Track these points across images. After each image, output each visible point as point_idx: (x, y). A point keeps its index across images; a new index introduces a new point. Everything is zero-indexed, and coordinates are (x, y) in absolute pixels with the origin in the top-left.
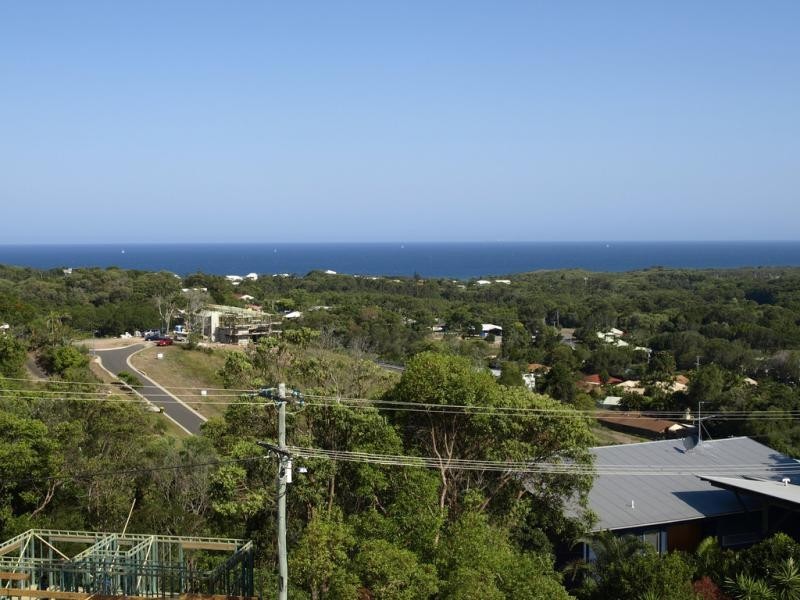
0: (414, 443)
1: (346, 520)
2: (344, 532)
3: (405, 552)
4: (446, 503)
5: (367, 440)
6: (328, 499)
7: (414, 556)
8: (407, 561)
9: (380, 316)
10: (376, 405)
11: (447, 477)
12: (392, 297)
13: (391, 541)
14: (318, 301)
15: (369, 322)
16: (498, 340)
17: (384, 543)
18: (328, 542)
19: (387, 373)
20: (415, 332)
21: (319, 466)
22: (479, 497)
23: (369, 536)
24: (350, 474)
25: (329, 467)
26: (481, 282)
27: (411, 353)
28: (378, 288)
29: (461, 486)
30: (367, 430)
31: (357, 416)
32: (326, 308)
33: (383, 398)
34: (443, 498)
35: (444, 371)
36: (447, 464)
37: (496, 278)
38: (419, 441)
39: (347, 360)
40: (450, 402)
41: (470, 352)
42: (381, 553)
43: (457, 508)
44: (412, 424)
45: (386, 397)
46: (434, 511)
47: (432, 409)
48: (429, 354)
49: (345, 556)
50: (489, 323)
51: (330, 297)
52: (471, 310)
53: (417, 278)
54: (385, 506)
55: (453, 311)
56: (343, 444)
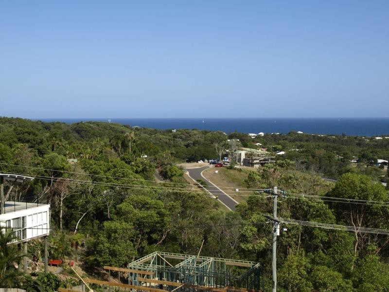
0: (342, 218)
1: (306, 255)
2: (305, 261)
3: (336, 273)
4: (358, 249)
5: (318, 216)
6: (297, 245)
7: (341, 275)
8: (337, 277)
9: (324, 154)
10: (322, 199)
11: (358, 236)
12: (331, 145)
13: (329, 267)
14: (294, 146)
15: (319, 157)
16: (386, 168)
17: (326, 268)
18: (297, 265)
19: (328, 183)
20: (342, 163)
21: (293, 228)
22: (375, 248)
23: (318, 264)
24: (308, 232)
25: (298, 229)
26: (377, 138)
27: (340, 173)
28: (323, 140)
29: (366, 241)
30: (318, 211)
31: (312, 204)
32: (297, 150)
33: (325, 195)
34: (356, 247)
35: (357, 183)
36: (358, 230)
37: (385, 136)
38: (344, 217)
39: (308, 176)
40: (360, 199)
41: (371, 173)
42: (323, 273)
43: (363, 253)
44: (341, 209)
45: (327, 195)
46: (351, 253)
47: (351, 201)
48: (349, 174)
49: (306, 273)
50: (381, 159)
51: (299, 144)
52: (372, 152)
53: (344, 135)
54: (326, 249)
55: (362, 153)
56: (305, 217)
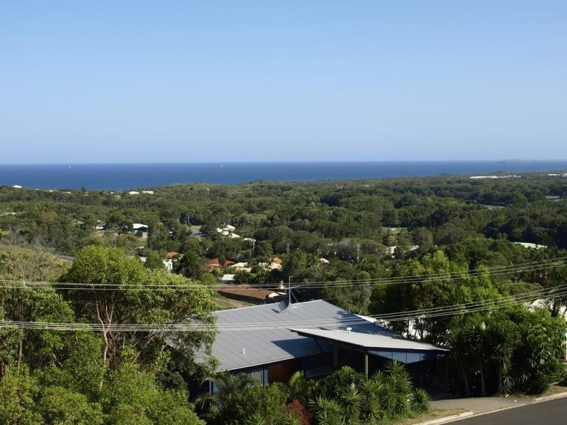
0: (83, 313)
1: (31, 374)
2: (30, 383)
3: (78, 395)
4: (108, 357)
5: (47, 313)
6: (17, 359)
7: (84, 397)
8: (79, 401)
9: (55, 219)
10: (53, 286)
11: (108, 338)
12: (66, 205)
13: (67, 387)
14: (8, 208)
15: (47, 223)
16: (145, 235)
17: (62, 389)
18: (18, 391)
19: (62, 261)
20: (82, 231)
21: (10, 334)
22: (132, 351)
23: (49, 384)
24: (34, 338)
25: (17, 334)
26: (132, 193)
27: (80, 245)
28: (55, 199)
29: (118, 344)
30: (47, 305)
31: (39, 295)
32: (14, 213)
33: (58, 281)
34: (105, 353)
35: (105, 260)
36: (108, 328)
37: (143, 189)
38: (86, 311)
39: (30, 253)
40: (109, 281)
41: (124, 244)
42: (58, 397)
43: (116, 360)
44: (82, 299)
45: (62, 280)
46: (99, 363)
47: (96, 287)
48: (93, 247)
49: (32, 401)
50: (138, 223)
51: (17, 205)
52: (125, 214)
53: (84, 190)
54: (62, 361)
55: (111, 215)
56: (28, 316)
